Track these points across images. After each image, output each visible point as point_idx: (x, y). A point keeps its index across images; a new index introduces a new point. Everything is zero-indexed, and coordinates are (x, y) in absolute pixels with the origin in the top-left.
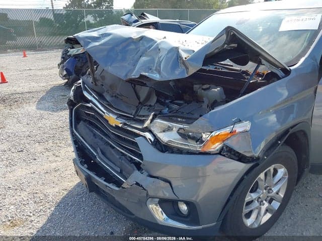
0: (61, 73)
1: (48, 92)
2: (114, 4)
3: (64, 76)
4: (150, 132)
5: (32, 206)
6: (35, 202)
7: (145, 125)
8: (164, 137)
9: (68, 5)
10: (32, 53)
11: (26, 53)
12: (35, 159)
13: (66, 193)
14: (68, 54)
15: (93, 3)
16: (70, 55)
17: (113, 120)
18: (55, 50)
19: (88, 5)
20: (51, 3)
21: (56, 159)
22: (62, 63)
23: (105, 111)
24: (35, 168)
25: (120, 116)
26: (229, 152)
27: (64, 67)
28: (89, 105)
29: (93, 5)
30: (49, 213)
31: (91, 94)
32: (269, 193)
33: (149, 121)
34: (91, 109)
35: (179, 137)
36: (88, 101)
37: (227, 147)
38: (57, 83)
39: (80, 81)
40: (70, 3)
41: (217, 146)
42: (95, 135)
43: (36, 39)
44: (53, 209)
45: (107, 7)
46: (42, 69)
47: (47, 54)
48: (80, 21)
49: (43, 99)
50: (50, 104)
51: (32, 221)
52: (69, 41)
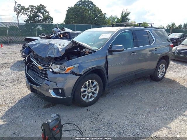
0: (22, 55)
1: (15, 64)
2: (53, 20)
3: (24, 56)
4: (51, 69)
5: (9, 101)
6: (10, 100)
7: (50, 67)
8: (55, 70)
9: (27, 19)
10: (5, 45)
11: (2, 45)
12: (9, 88)
13: (22, 98)
14: (26, 46)
15: (42, 19)
16: (27, 46)
17: (41, 67)
18: (19, 44)
19: (39, 20)
20: (17, 18)
21: (19, 88)
22: (23, 50)
23: (38, 65)
24: (9, 91)
25: (43, 66)
26: (73, 73)
27: (23, 52)
28: (33, 63)
29: (41, 20)
30: (15, 103)
31: (33, 59)
32: (91, 90)
33: (51, 65)
34: (33, 64)
35: (60, 70)
36: (33, 62)
37: (72, 71)
38: (20, 60)
39: (30, 55)
40: (28, 18)
41: (69, 71)
42: (34, 74)
43: (8, 38)
44: (17, 102)
45: (49, 22)
46: (12, 53)
47: (14, 46)
48: (34, 28)
49: (12, 66)
50: (16, 68)
51: (9, 105)
52: (26, 39)
